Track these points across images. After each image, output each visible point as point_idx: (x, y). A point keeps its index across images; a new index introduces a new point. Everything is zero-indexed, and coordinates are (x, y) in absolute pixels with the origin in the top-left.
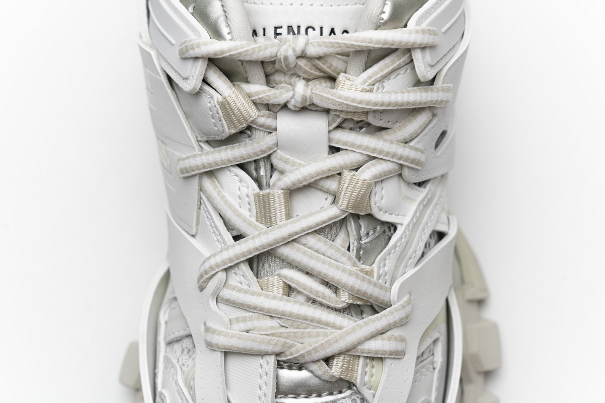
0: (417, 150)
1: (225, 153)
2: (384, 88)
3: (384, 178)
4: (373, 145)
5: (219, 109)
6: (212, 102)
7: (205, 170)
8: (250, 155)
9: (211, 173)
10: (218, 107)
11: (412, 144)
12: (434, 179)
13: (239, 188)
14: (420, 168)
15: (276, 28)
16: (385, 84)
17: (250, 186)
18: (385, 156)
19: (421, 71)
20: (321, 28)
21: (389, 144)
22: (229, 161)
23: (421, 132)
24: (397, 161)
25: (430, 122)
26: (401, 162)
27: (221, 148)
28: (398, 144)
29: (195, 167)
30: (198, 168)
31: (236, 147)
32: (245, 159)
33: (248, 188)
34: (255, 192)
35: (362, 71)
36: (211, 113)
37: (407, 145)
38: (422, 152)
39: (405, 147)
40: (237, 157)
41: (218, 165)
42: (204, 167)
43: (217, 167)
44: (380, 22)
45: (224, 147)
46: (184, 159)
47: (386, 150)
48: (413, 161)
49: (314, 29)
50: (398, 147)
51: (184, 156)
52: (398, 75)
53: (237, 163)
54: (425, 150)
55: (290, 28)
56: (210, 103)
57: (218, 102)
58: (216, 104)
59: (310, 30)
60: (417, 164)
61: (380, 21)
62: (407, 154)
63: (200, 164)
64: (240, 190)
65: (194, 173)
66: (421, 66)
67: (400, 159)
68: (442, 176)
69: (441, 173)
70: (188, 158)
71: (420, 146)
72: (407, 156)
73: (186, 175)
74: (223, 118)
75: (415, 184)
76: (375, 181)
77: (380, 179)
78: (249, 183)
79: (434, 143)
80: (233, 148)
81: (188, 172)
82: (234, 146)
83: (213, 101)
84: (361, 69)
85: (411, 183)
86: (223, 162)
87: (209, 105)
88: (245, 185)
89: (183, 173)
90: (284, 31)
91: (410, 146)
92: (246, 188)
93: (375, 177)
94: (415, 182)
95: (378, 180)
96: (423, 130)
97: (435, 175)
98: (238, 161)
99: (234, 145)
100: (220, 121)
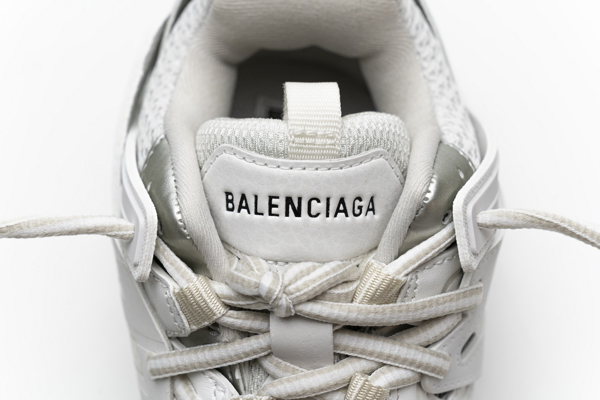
0: (438, 355)
1: (202, 354)
2: (417, 278)
3: (401, 387)
4: (388, 351)
5: (176, 301)
6: (168, 293)
7: (180, 373)
8: (231, 357)
9: (185, 377)
10: (174, 298)
11: (434, 348)
12: (457, 389)
13: (215, 393)
14: (442, 378)
15: (271, 198)
16: (419, 275)
17: (227, 390)
18: (401, 364)
19: (466, 259)
20: (328, 199)
21: (406, 349)
22: (208, 364)
23: (447, 335)
24: (415, 370)
25: (459, 323)
26: (419, 371)
27: (198, 347)
28: (416, 349)
29: (169, 368)
30: (171, 369)
31: (214, 348)
32: (226, 362)
33: (224, 392)
34: (233, 397)
35: (393, 258)
36: (168, 306)
37: (427, 349)
38: (445, 358)
39: (426, 352)
40: (217, 359)
41: (195, 368)
42: (179, 369)
43: (194, 370)
44: (424, 203)
45: (202, 346)
46: (155, 358)
47: (403, 356)
48: (433, 370)
49: (319, 201)
50: (417, 352)
51: (155, 354)
52: (434, 265)
53: (217, 366)
54: (450, 355)
55: (289, 200)
56: (166, 294)
57: (174, 293)
58: (172, 295)
59: (314, 202)
60: (438, 373)
61: (424, 201)
62: (427, 362)
63: (174, 366)
64: (215, 395)
65: (167, 375)
66: (466, 254)
67: (418, 367)
68: (468, 387)
69: (466, 383)
70: (160, 357)
71: (445, 352)
72: (427, 364)
73: (158, 377)
74: (181, 312)
75: (436, 395)
76: (391, 389)
77: (396, 388)
78: (226, 387)
79: (460, 348)
80: (211, 348)
81: (160, 374)
82: (212, 347)
83: (169, 291)
84: (393, 255)
85: (431, 394)
86: (201, 364)
87: (166, 296)
88: (221, 389)
89: (154, 375)
90: (281, 202)
91: (431, 351)
92: (222, 393)
93: (391, 385)
94: (436, 393)
95: (393, 388)
96: (449, 333)
97: (459, 385)
98: (218, 364)
99: (213, 345)
100: (179, 315)
